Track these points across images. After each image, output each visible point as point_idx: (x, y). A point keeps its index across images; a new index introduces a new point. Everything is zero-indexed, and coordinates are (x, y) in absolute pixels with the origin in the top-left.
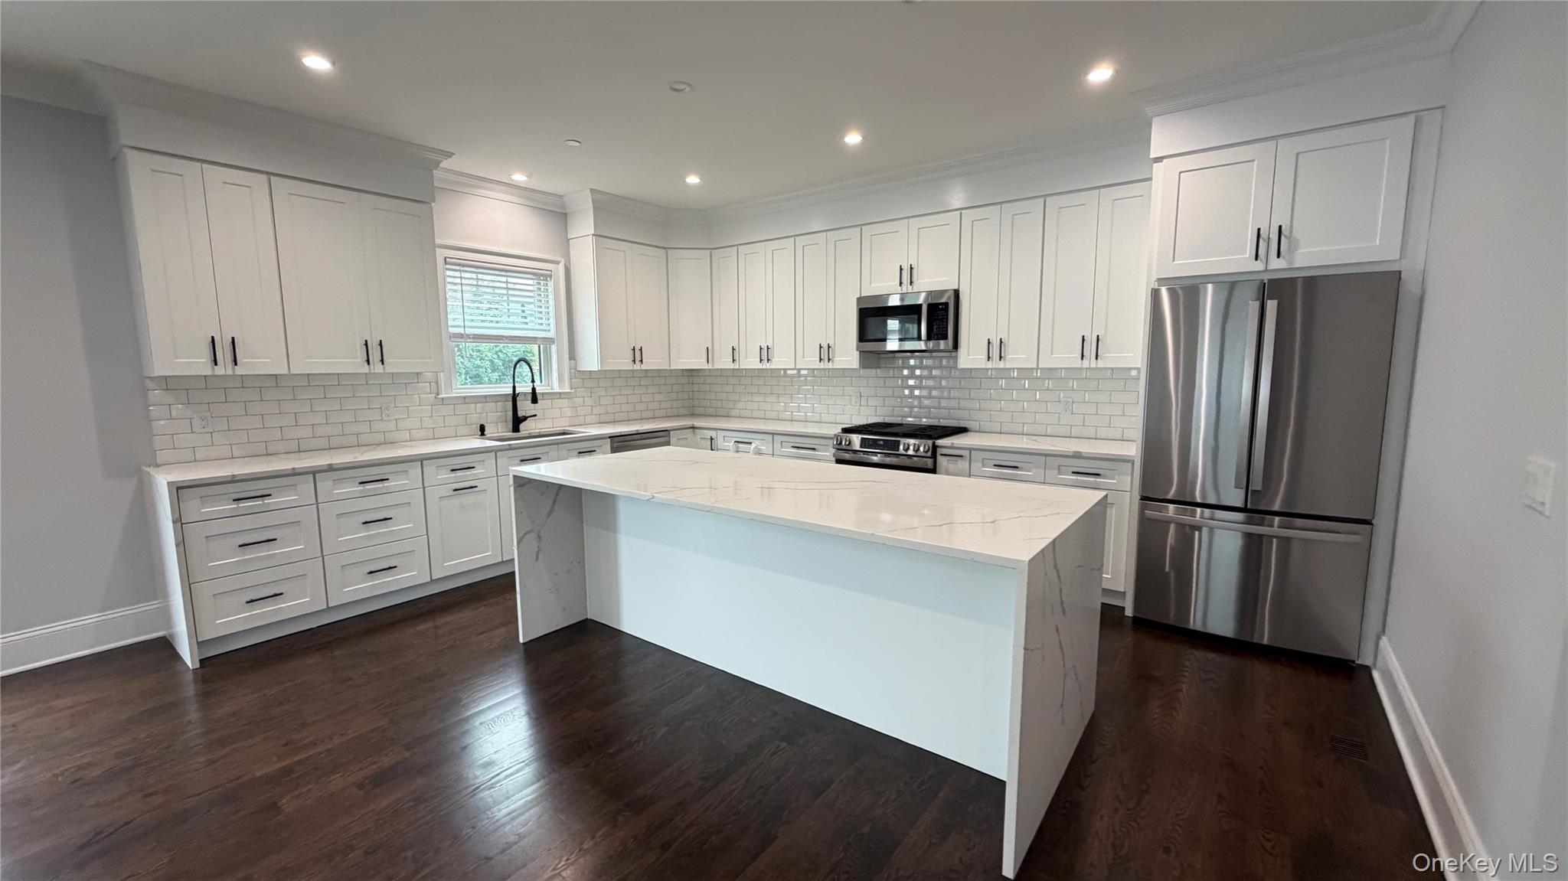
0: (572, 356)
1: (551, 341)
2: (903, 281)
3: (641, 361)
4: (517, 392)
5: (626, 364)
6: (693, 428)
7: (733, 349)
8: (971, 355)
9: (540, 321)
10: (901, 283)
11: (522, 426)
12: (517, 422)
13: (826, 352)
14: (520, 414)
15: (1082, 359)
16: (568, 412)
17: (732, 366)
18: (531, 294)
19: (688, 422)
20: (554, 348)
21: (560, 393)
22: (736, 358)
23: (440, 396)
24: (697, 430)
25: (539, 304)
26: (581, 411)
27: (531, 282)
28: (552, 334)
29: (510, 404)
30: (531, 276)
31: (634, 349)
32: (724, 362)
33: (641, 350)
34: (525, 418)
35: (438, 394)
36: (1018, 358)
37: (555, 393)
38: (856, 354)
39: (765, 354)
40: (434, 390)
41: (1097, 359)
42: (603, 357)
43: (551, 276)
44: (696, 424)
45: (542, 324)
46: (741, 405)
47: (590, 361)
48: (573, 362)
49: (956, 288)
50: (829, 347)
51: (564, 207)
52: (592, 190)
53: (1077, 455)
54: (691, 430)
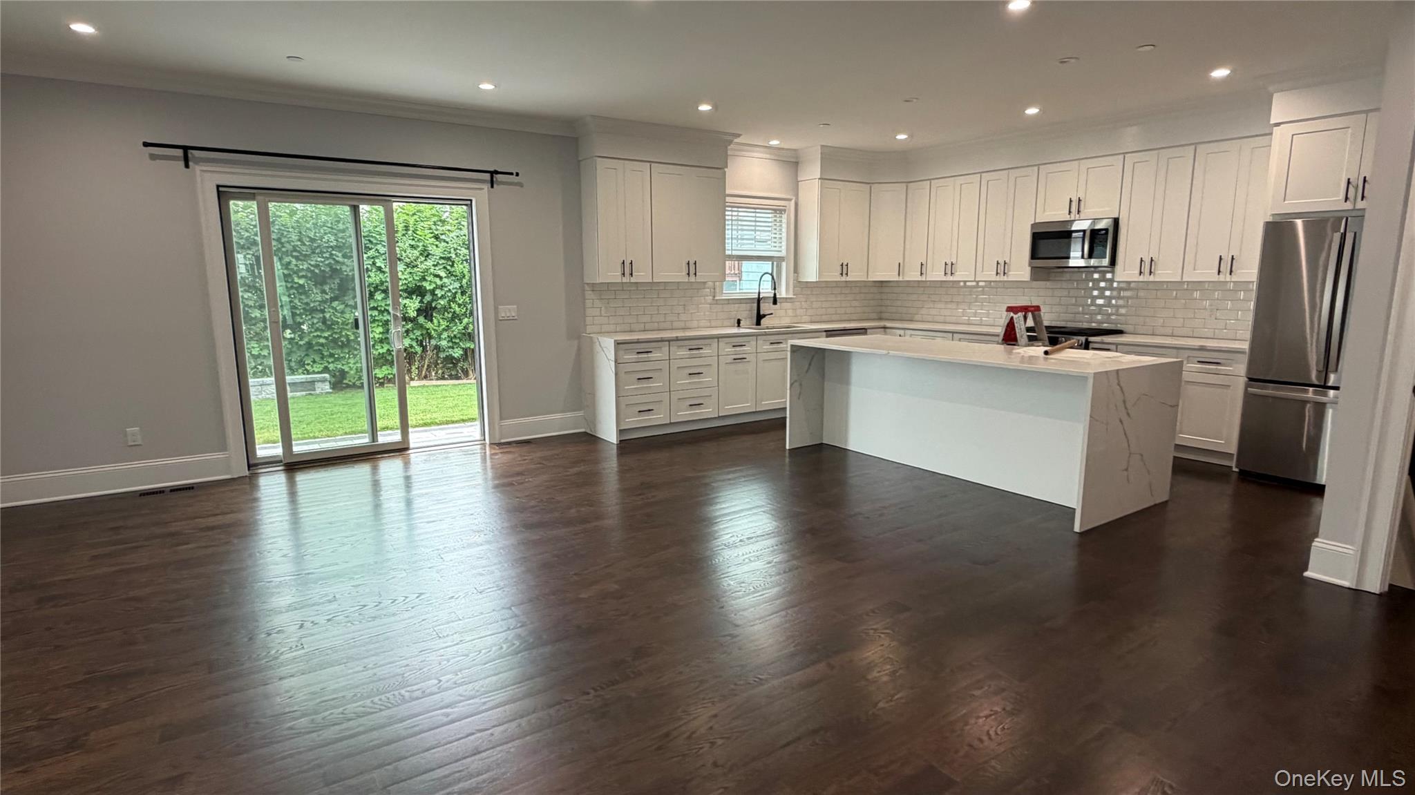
0: (796, 271)
1: (781, 259)
2: (1072, 210)
3: (847, 274)
4: (761, 297)
5: (834, 276)
6: (885, 328)
7: (922, 265)
8: (1126, 271)
9: (775, 245)
10: (1070, 212)
11: (763, 321)
12: (760, 317)
13: (1003, 268)
14: (762, 313)
15: (1219, 274)
16: (790, 312)
17: (920, 279)
18: (770, 224)
19: (882, 324)
20: (784, 264)
21: (786, 298)
22: (924, 271)
23: (716, 298)
24: (887, 330)
25: (775, 231)
26: (799, 312)
27: (770, 215)
28: (783, 254)
29: (756, 305)
30: (770, 211)
31: (842, 265)
32: (913, 275)
33: (847, 265)
34: (764, 316)
35: (714, 297)
36: (1165, 273)
37: (783, 298)
38: (1028, 269)
39: (950, 268)
40: (712, 294)
41: (1231, 274)
42: (820, 272)
43: (785, 210)
44: (888, 324)
45: (775, 247)
46: (924, 311)
47: (811, 273)
48: (796, 275)
49: (1116, 216)
50: (1005, 263)
51: (797, 158)
52: (822, 146)
53: (1202, 349)
54: (882, 330)
